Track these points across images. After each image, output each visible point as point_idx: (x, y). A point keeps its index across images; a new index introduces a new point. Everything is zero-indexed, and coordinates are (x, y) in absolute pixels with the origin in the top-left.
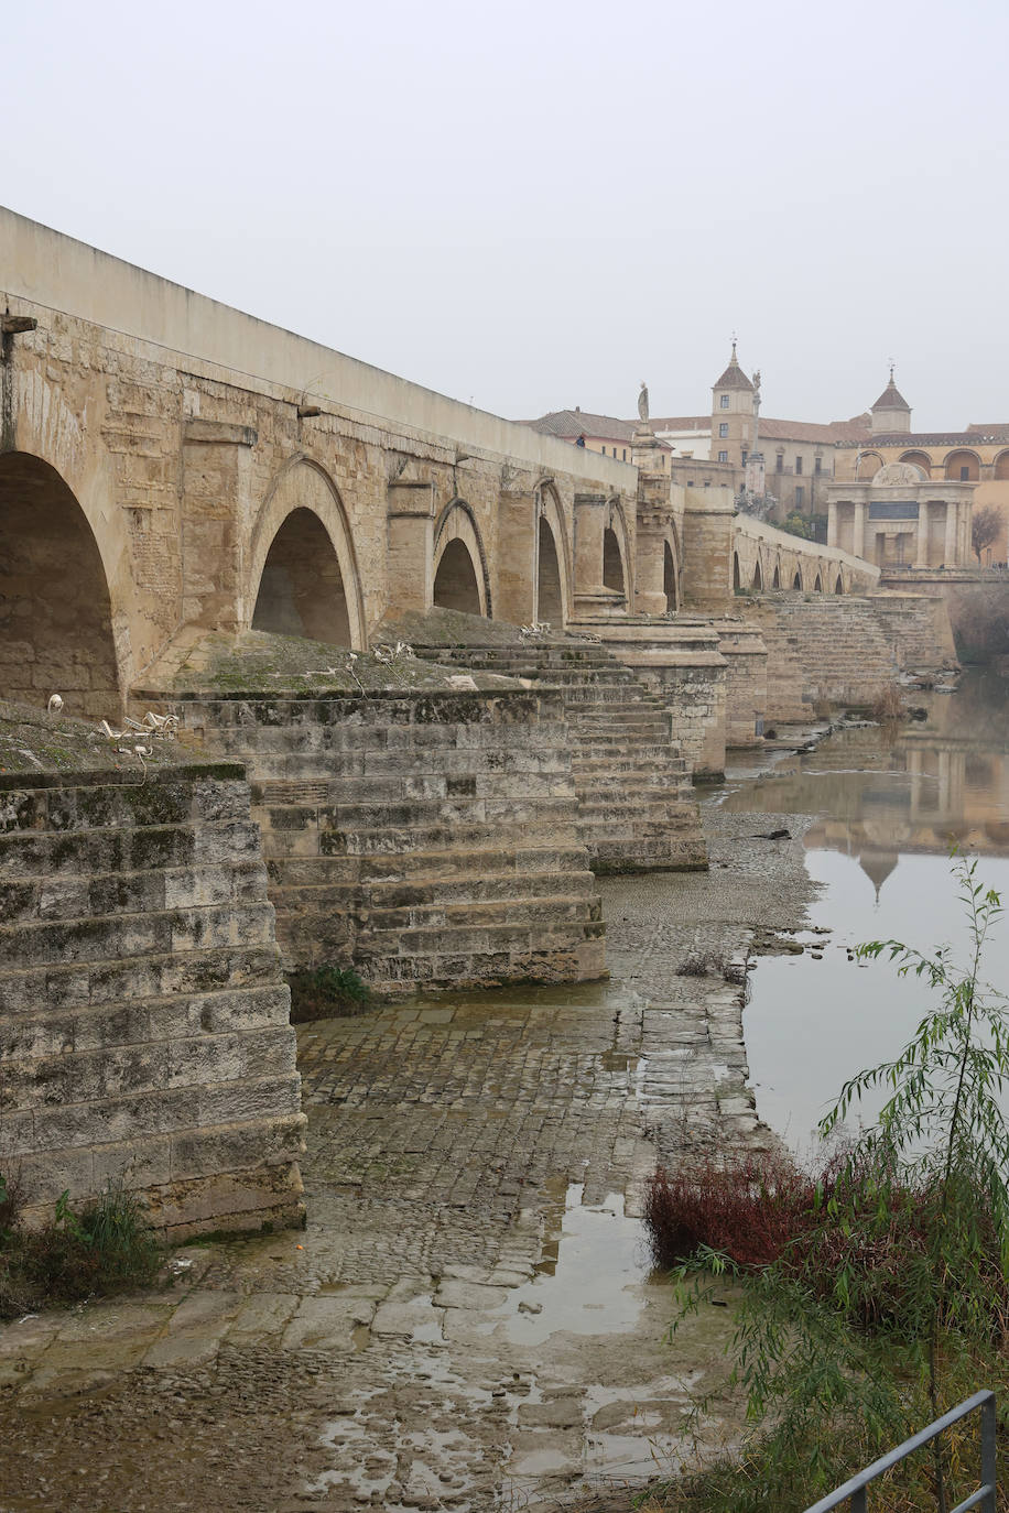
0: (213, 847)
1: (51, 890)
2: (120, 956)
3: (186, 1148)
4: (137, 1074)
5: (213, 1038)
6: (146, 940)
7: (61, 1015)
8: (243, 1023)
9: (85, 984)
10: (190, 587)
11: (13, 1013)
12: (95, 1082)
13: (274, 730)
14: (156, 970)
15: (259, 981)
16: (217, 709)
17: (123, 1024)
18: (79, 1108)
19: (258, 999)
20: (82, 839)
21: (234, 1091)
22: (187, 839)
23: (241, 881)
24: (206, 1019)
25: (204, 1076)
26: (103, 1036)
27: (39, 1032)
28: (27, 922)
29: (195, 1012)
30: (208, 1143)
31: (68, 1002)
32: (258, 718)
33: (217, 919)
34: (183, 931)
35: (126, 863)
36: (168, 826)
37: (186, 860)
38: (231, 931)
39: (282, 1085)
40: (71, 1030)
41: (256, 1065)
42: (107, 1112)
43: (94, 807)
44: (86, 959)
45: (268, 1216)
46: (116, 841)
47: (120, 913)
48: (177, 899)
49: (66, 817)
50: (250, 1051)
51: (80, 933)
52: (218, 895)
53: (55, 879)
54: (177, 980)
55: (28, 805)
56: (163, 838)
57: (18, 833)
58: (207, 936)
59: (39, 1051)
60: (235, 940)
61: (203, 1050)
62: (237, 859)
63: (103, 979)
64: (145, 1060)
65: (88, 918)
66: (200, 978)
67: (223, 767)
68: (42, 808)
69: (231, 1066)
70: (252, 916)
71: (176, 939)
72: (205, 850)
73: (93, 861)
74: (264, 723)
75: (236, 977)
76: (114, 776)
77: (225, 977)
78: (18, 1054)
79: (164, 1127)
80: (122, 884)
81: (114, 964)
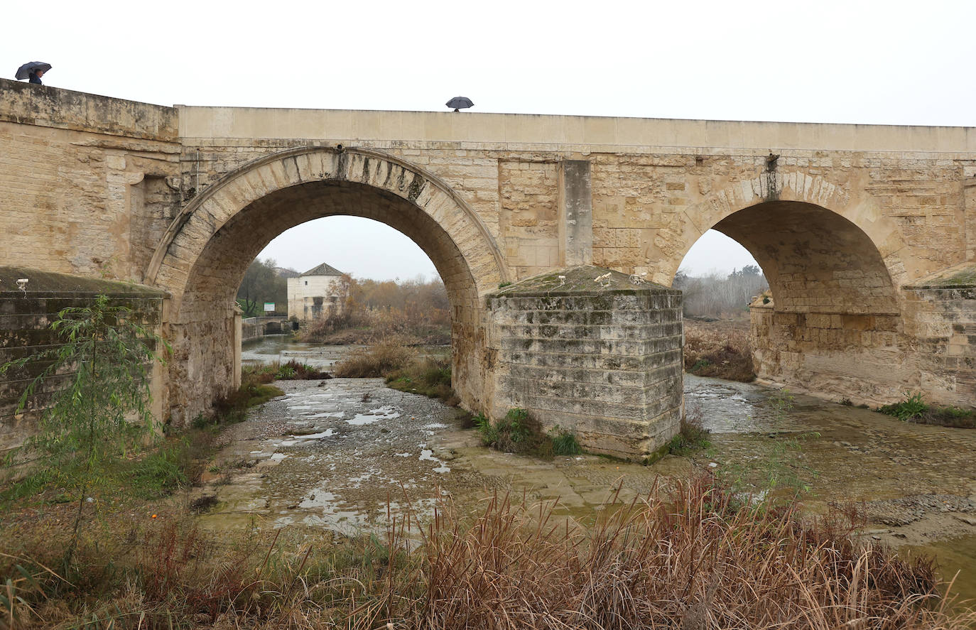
0: (619, 319)
1: (563, 329)
2: (583, 353)
3: (598, 422)
4: (584, 393)
5: (611, 386)
6: (592, 349)
7: (562, 369)
8: (624, 383)
9: (570, 360)
10: (969, 246)
11: (549, 366)
12: (571, 392)
13: (971, 301)
14: (594, 359)
15: (632, 369)
16: (940, 293)
17: (581, 375)
18: (565, 399)
19: (630, 375)
20: (574, 313)
21: (617, 407)
22: (610, 316)
23: (629, 332)
24: (610, 379)
25: (608, 399)
26: (574, 378)
27: (555, 373)
28: (556, 338)
29: (605, 376)
30: (606, 423)
31: (565, 365)
32: (963, 296)
33: (617, 344)
34: (605, 347)
35: (588, 322)
36: (603, 311)
37: (609, 323)
38: (623, 349)
39: (637, 409)
40: (564, 374)
41: (628, 399)
42: (574, 402)
43: (580, 303)
44: (572, 352)
45: (629, 456)
46: (585, 314)
47: (584, 339)
48: (604, 336)
49: (571, 306)
50: (625, 394)
51: (570, 343)
52: (620, 336)
53: (563, 325)
54: (601, 364)
55: (559, 302)
56: (601, 315)
57: (557, 310)
58: (614, 351)
59: (554, 379)
60: (625, 353)
61: (607, 389)
62: (628, 324)
63: (576, 359)
64: (587, 389)
65: (575, 339)
66: (609, 364)
67: (627, 291)
68: (563, 303)
69: (618, 398)
70: (631, 345)
71: (602, 350)
72: (616, 320)
73: (578, 320)
74: (966, 298)
75: (623, 366)
76: (588, 293)
77: (619, 366)
78: (549, 378)
79: (593, 413)
80: (585, 329)
81: (579, 355)
